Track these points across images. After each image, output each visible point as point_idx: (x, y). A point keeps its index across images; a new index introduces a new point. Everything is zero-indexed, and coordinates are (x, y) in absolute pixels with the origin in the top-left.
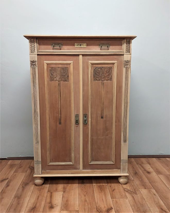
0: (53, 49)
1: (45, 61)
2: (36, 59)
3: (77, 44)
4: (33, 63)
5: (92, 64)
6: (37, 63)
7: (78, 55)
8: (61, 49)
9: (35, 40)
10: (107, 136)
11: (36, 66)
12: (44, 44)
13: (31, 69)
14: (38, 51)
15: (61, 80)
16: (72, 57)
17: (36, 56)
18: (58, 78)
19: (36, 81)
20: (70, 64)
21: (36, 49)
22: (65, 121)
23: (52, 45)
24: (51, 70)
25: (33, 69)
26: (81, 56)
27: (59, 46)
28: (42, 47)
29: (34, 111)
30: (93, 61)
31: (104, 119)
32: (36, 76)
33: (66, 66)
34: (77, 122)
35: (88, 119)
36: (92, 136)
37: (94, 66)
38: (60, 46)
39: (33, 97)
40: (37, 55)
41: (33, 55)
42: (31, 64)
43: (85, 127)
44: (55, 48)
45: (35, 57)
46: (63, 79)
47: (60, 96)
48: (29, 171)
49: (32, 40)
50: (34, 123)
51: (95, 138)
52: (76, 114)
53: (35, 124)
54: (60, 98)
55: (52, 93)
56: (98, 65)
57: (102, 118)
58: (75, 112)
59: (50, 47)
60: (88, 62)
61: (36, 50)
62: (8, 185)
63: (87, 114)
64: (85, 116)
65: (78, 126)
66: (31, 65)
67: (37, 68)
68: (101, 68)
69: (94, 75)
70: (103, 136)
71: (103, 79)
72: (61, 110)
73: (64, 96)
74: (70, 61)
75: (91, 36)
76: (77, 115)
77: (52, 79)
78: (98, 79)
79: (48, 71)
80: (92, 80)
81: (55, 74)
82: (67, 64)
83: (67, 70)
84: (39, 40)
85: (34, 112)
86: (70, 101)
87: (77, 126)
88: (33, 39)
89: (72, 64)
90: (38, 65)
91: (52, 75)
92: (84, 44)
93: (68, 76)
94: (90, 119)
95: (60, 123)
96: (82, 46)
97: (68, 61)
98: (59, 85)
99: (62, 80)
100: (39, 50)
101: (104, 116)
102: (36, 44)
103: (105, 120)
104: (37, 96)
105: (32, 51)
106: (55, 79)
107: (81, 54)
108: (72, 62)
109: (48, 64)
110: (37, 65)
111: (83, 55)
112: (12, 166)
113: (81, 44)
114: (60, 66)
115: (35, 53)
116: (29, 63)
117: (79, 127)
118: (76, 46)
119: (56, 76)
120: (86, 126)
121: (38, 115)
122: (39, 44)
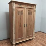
0: (19, 6)
5: (28, 11)
7: (25, 8)
34: (24, 26)
51: (28, 30)
82: (22, 10)
94: (27, 25)
95: (20, 27)
105: (13, 6)
109: (18, 10)
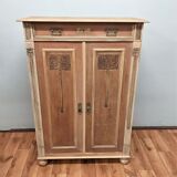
0: (52, 35)
1: (44, 48)
2: (33, 47)
4: (30, 51)
7: (81, 42)
8: (61, 35)
9: (31, 25)
18: (58, 67)
20: (71, 52)
24: (50, 59)
26: (84, 44)
30: (97, 48)
31: (109, 107)
36: (95, 123)
37: (99, 53)
40: (34, 42)
42: (27, 51)
43: (88, 115)
45: (31, 44)
48: (32, 146)
51: (98, 125)
52: (78, 102)
56: (103, 53)
57: (106, 106)
59: (47, 32)
60: (92, 50)
62: (13, 166)
64: (88, 104)
69: (98, 63)
71: (108, 68)
72: (62, 99)
77: (52, 67)
78: (103, 68)
79: (47, 59)
81: (55, 62)
87: (79, 114)
88: (28, 23)
89: (74, 52)
91: (52, 63)
93: (70, 65)
94: (93, 108)
95: (62, 111)
97: (70, 48)
98: (60, 74)
100: (36, 37)
102: (31, 30)
106: (55, 68)
107: (84, 41)
108: (74, 49)
111: (87, 42)
112: (15, 140)
114: (61, 54)
115: (31, 39)
119: (56, 65)
122: (36, 29)
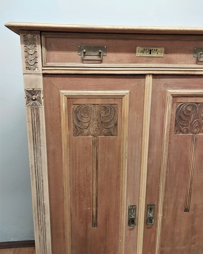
0: (83, 61)
1: (64, 89)
2: (41, 86)
3: (142, 49)
4: (33, 95)
5: (175, 96)
6: (42, 96)
7: (144, 76)
8: (101, 61)
9: (38, 37)
10: (193, 244)
11: (41, 103)
12: (60, 49)
13: (28, 110)
14: (45, 65)
15: (99, 133)
16: (127, 80)
17: (41, 77)
18: (92, 130)
19: (41, 137)
20: (121, 97)
21: (39, 60)
22: (106, 219)
23: (80, 50)
24: (76, 112)
25: (35, 110)
26: (149, 79)
27: (97, 53)
28: (56, 54)
29: (36, 202)
30: (176, 89)
31: (191, 212)
32: (41, 127)
33: (112, 102)
34: (132, 222)
35: (156, 213)
36: (162, 246)
37: (179, 100)
38: (100, 53)
39: (33, 174)
40: (43, 76)
41: (33, 77)
42: (28, 97)
43: (149, 230)
44: (87, 58)
45: (36, 80)
46: (105, 131)
47: (97, 168)
49: (29, 36)
50: (36, 228)
51: (168, 249)
52: (130, 204)
53: (39, 228)
54: (97, 173)
55: (77, 161)
56: (186, 98)
57: (187, 210)
58: (128, 200)
59: (75, 55)
60: (166, 92)
61: (39, 64)
63: (156, 203)
64: (150, 207)
65: (133, 229)
66: (29, 99)
67: (43, 106)
68: (193, 105)
69: (176, 121)
70: (184, 246)
71: (196, 130)
72: (97, 199)
73: (106, 167)
74: (124, 89)
75: (182, 29)
76: (132, 206)
77: (78, 131)
78: (185, 130)
79: (69, 114)
80: (170, 131)
81: (85, 120)
82: (115, 97)
83: (115, 111)
84: (46, 38)
85: (36, 205)
86: (118, 178)
87: (130, 230)
88: (31, 34)
89: (127, 97)
90: (45, 101)
91: (79, 121)
92: (159, 49)
93: (116, 124)
94: (160, 215)
95: (95, 224)
96: (154, 55)
97: (118, 90)
98: (95, 143)
99: (101, 132)
100: (49, 64)
101: (191, 207)
102: (38, 48)
103: (193, 215)
104: (43, 171)
105: (29, 66)
106: (86, 131)
107: (150, 74)
108: (128, 91)
109: (69, 98)
110: (42, 100)
111: (154, 76)
113: (151, 49)
114: (99, 101)
115: (36, 69)
116: (24, 94)
117: (135, 230)
118: (138, 54)
119: (87, 125)
120: (150, 228)
121: (46, 212)
122: (48, 48)
